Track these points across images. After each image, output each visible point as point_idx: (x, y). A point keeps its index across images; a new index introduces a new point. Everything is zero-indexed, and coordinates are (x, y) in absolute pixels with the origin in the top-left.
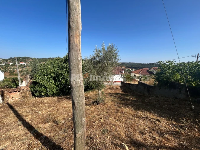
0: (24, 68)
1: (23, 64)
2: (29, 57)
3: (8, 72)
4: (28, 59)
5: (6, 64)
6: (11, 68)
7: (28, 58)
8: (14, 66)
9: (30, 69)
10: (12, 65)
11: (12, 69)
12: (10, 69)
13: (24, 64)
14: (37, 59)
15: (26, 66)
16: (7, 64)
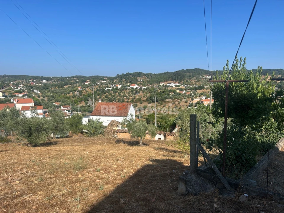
0: (136, 95)
1: (135, 86)
2: (141, 73)
3: (117, 101)
4: (140, 77)
5: (113, 88)
6: (119, 95)
7: (139, 74)
8: (123, 91)
9: (144, 97)
10: (120, 90)
11: (121, 96)
12: (118, 97)
13: (137, 88)
14: (154, 74)
15: (139, 91)
16: (115, 87)
